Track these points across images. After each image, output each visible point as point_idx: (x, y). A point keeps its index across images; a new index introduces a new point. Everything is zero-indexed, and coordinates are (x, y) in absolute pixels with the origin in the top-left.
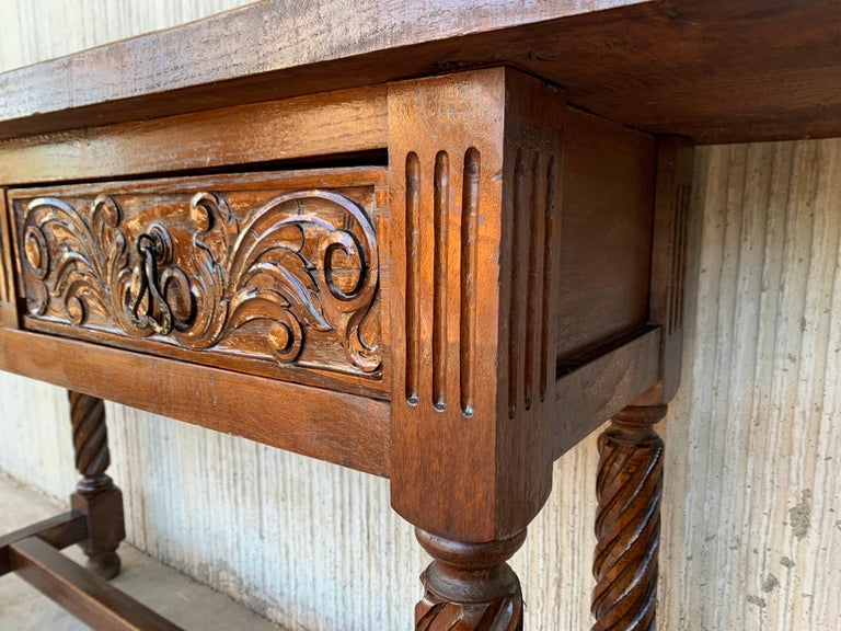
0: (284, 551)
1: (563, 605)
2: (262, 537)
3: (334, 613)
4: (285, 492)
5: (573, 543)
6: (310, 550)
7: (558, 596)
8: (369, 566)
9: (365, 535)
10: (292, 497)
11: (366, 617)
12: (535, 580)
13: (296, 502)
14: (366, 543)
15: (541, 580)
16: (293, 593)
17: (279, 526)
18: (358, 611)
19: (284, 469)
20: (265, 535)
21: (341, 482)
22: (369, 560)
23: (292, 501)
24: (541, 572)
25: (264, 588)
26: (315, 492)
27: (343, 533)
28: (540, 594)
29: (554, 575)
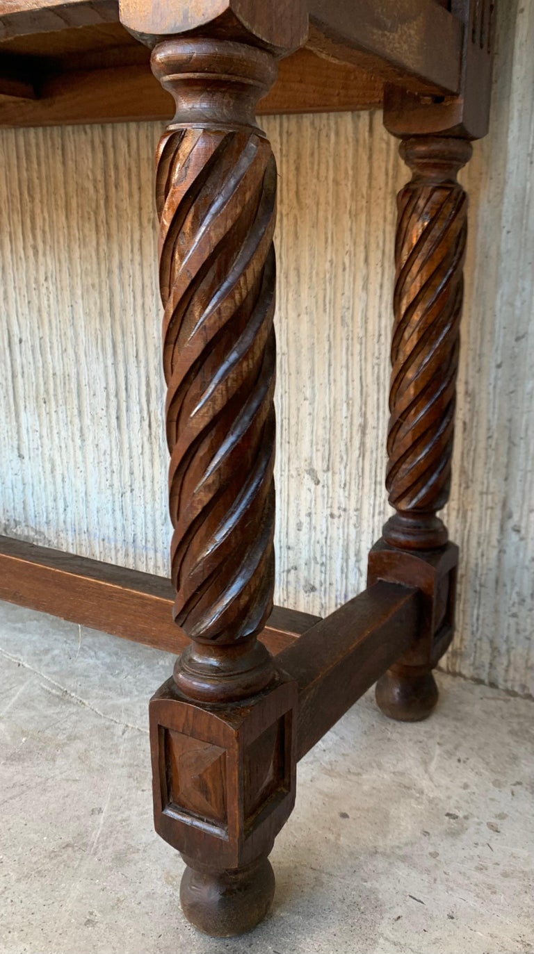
0: (48, 466)
1: (368, 454)
2: (21, 457)
3: (112, 529)
4: (47, 391)
5: (378, 378)
6: (80, 459)
7: (363, 444)
8: (152, 461)
9: (146, 423)
10: (55, 395)
11: (150, 525)
12: (338, 433)
13: (60, 402)
14: (147, 433)
15: (345, 430)
16: (62, 518)
17: (41, 437)
18: (140, 521)
19: (44, 363)
20: (25, 452)
21: (115, 364)
22: (152, 454)
23: (57, 402)
24: (344, 421)
25: (26, 520)
26: (84, 382)
27: (119, 427)
28: (343, 448)
29: (358, 421)
